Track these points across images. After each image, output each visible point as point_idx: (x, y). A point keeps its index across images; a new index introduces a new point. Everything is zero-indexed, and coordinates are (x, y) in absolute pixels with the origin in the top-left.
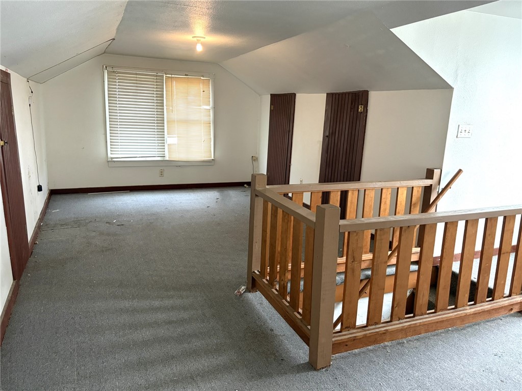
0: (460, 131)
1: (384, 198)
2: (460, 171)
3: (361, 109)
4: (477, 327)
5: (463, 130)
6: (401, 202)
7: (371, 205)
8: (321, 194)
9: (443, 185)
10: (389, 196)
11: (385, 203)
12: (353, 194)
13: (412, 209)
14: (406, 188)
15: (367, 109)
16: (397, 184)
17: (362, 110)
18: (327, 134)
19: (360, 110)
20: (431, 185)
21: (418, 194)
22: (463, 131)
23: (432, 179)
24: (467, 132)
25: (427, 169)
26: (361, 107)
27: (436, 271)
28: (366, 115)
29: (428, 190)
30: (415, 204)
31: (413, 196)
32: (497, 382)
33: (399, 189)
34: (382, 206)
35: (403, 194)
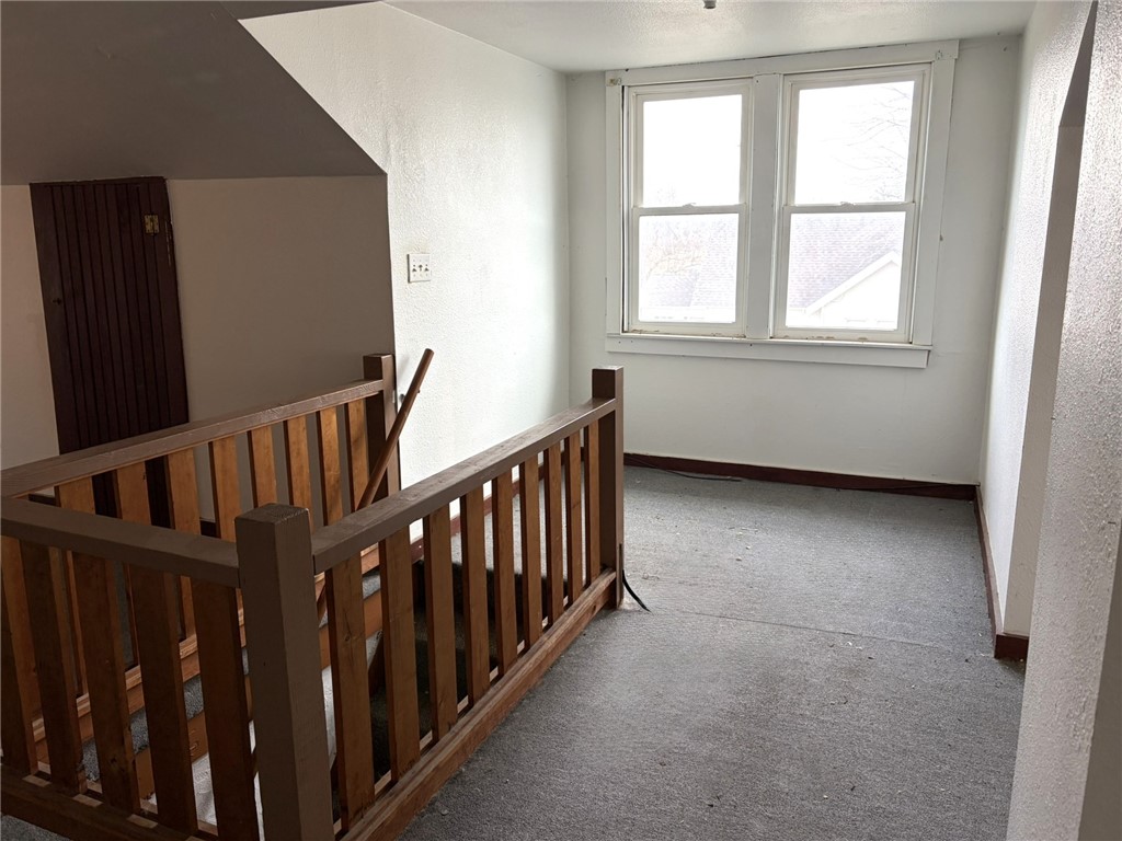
0: (411, 269)
1: (294, 443)
2: (428, 354)
3: (151, 224)
4: (559, 669)
5: (417, 265)
6: (329, 442)
7: (269, 467)
8: (143, 469)
9: (403, 388)
10: (303, 436)
11: (298, 454)
12: (223, 447)
13: (353, 454)
14: (334, 410)
15: (170, 227)
16: (318, 403)
17: (157, 228)
18: (57, 294)
19: (149, 228)
20: (381, 392)
21: (357, 417)
22: (418, 269)
23: (381, 378)
24: (423, 268)
25: (364, 357)
26: (152, 220)
27: (421, 572)
28: (172, 242)
29: (375, 405)
30: (356, 441)
31: (351, 425)
32: (656, 771)
33: (321, 414)
34: (293, 462)
35: (330, 424)
